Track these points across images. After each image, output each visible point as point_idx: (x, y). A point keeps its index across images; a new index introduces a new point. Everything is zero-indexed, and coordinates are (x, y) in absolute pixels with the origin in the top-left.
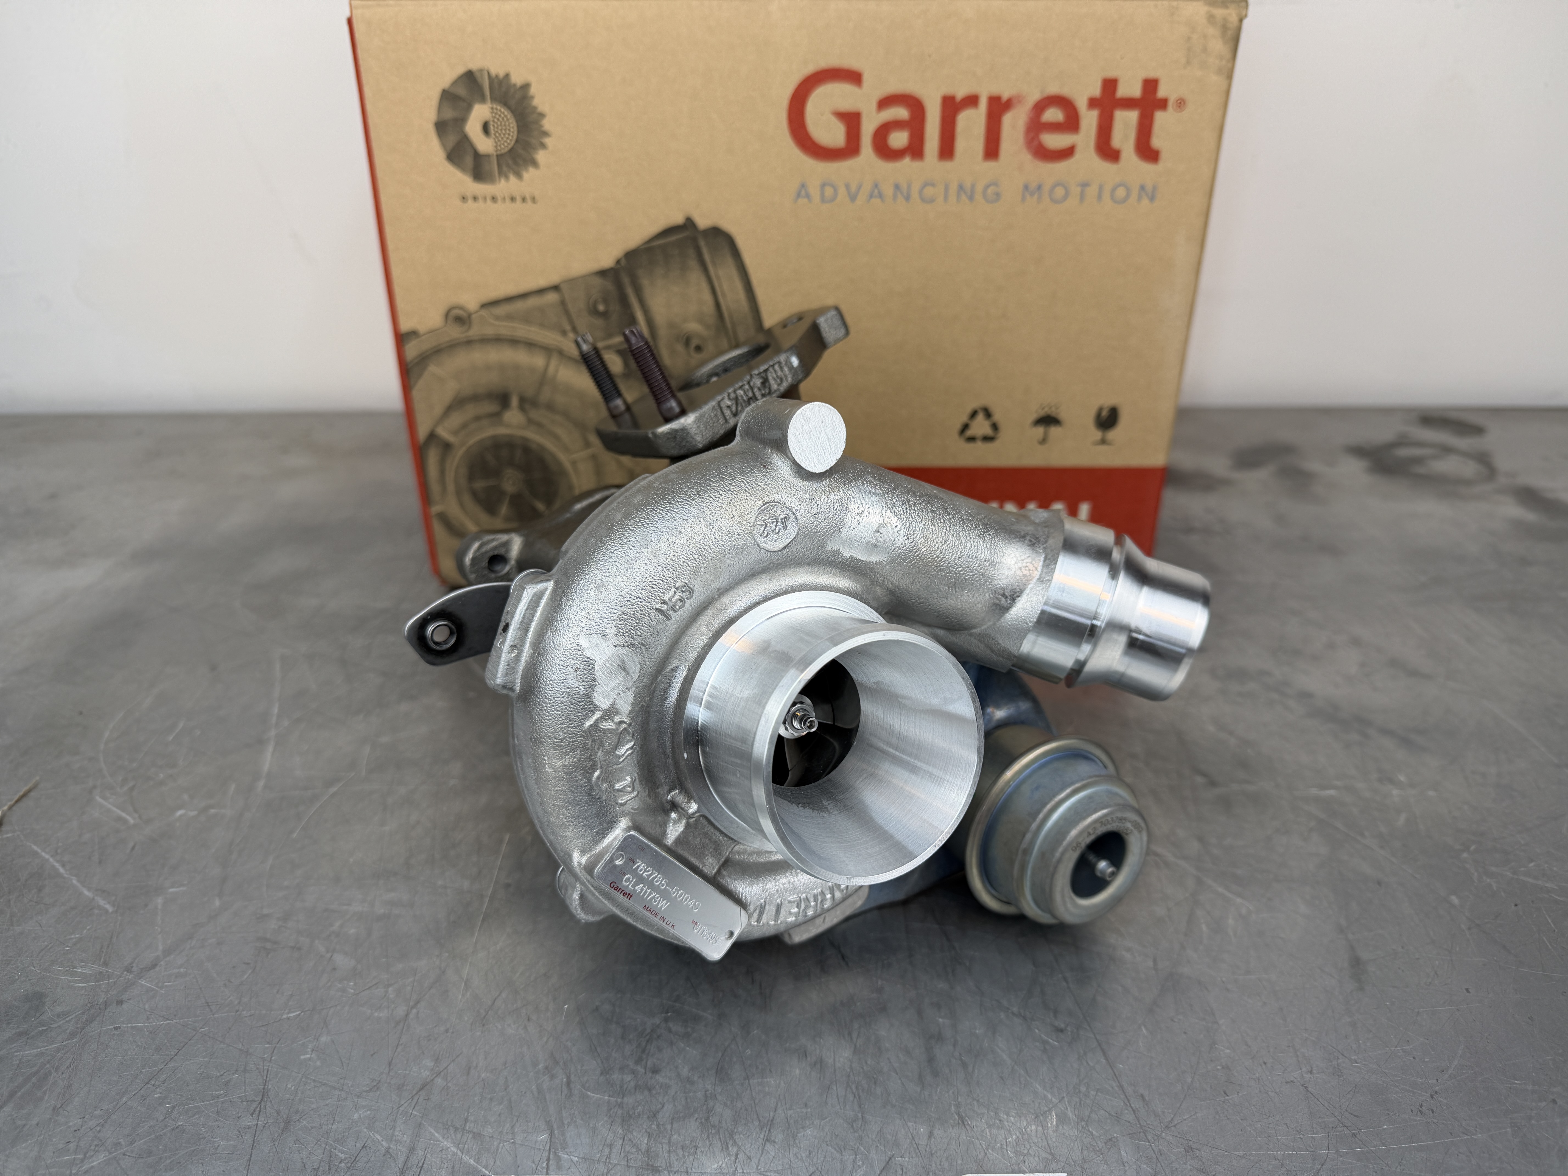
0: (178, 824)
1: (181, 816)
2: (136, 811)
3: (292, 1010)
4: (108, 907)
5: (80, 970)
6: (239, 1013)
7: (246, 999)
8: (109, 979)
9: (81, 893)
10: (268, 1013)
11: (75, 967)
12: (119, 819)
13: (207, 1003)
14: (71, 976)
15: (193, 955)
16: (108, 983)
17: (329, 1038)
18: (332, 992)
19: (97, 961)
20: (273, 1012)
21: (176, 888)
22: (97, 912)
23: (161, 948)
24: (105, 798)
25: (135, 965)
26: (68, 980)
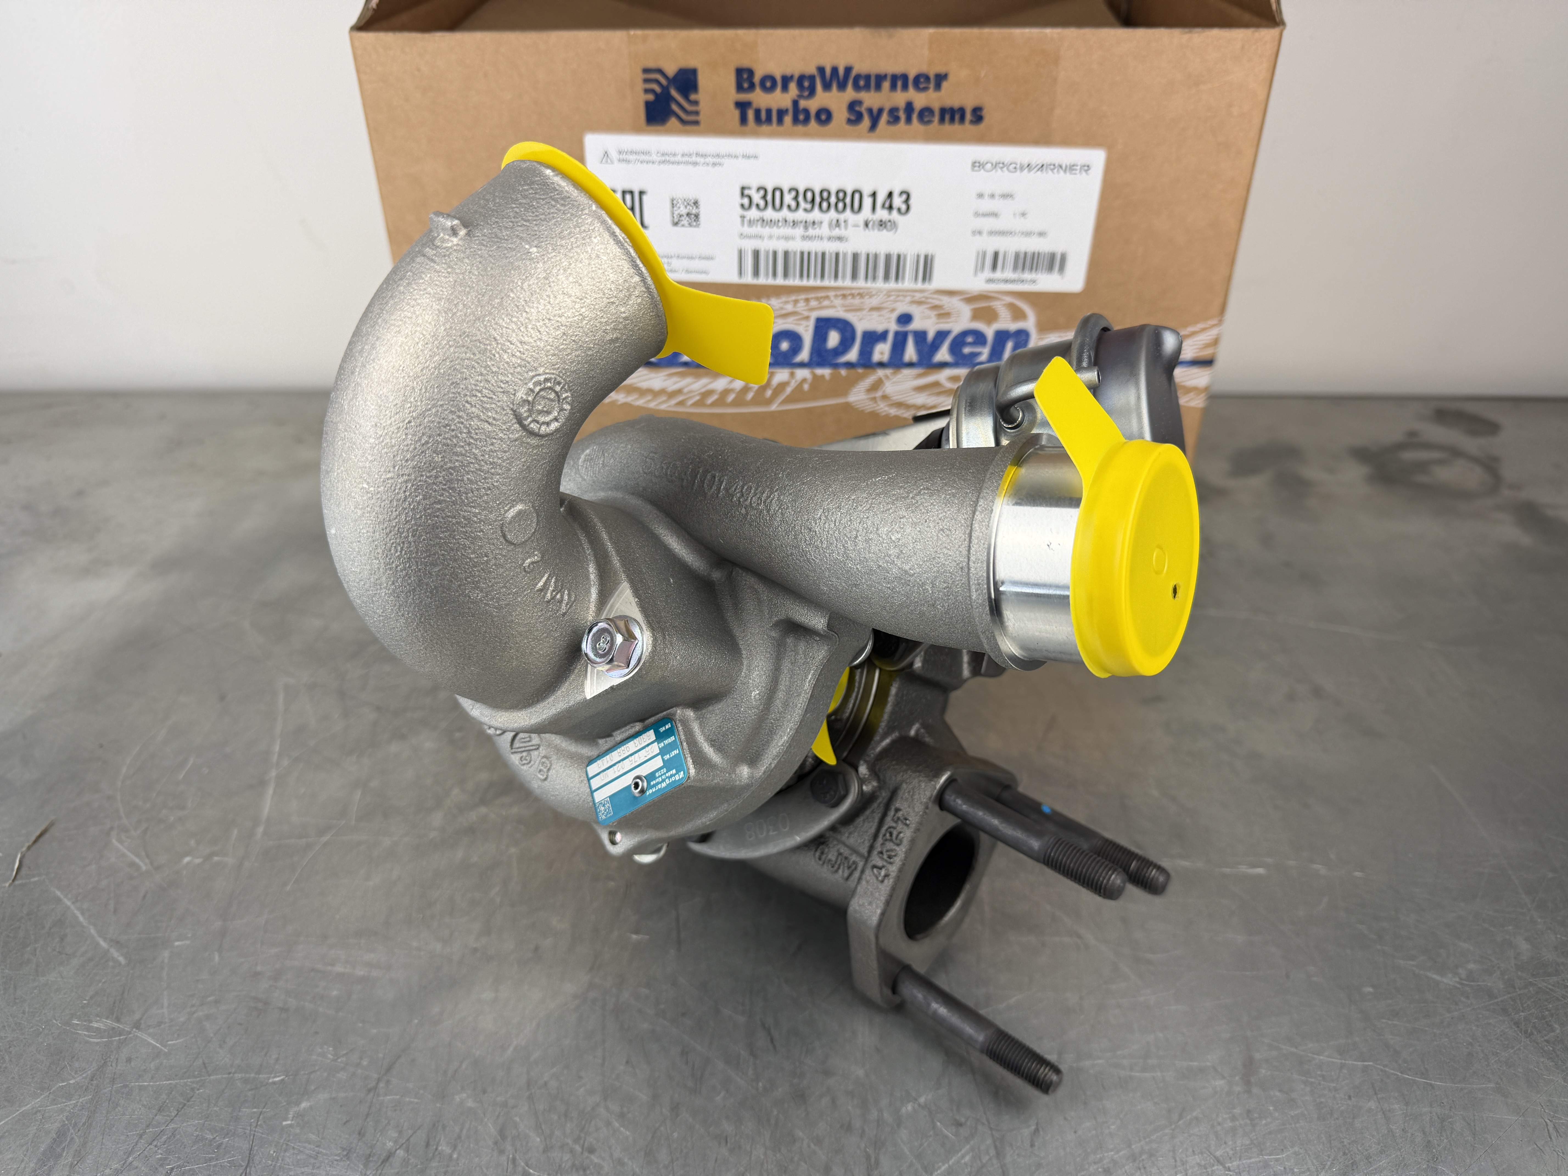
0: (184, 872)
1: (188, 863)
2: (148, 856)
3: (278, 1075)
4: (121, 959)
5: (95, 1025)
6: (232, 1075)
7: (238, 1062)
8: (120, 1035)
9: (98, 944)
10: (257, 1076)
11: (91, 1022)
12: (133, 864)
13: (204, 1064)
14: (88, 1031)
15: (194, 1013)
16: (120, 1039)
17: (309, 1104)
18: (314, 1057)
19: (111, 1016)
20: (261, 1076)
21: (182, 941)
22: (111, 964)
23: (166, 1004)
24: (120, 841)
25: (142, 1022)
26: (85, 1034)
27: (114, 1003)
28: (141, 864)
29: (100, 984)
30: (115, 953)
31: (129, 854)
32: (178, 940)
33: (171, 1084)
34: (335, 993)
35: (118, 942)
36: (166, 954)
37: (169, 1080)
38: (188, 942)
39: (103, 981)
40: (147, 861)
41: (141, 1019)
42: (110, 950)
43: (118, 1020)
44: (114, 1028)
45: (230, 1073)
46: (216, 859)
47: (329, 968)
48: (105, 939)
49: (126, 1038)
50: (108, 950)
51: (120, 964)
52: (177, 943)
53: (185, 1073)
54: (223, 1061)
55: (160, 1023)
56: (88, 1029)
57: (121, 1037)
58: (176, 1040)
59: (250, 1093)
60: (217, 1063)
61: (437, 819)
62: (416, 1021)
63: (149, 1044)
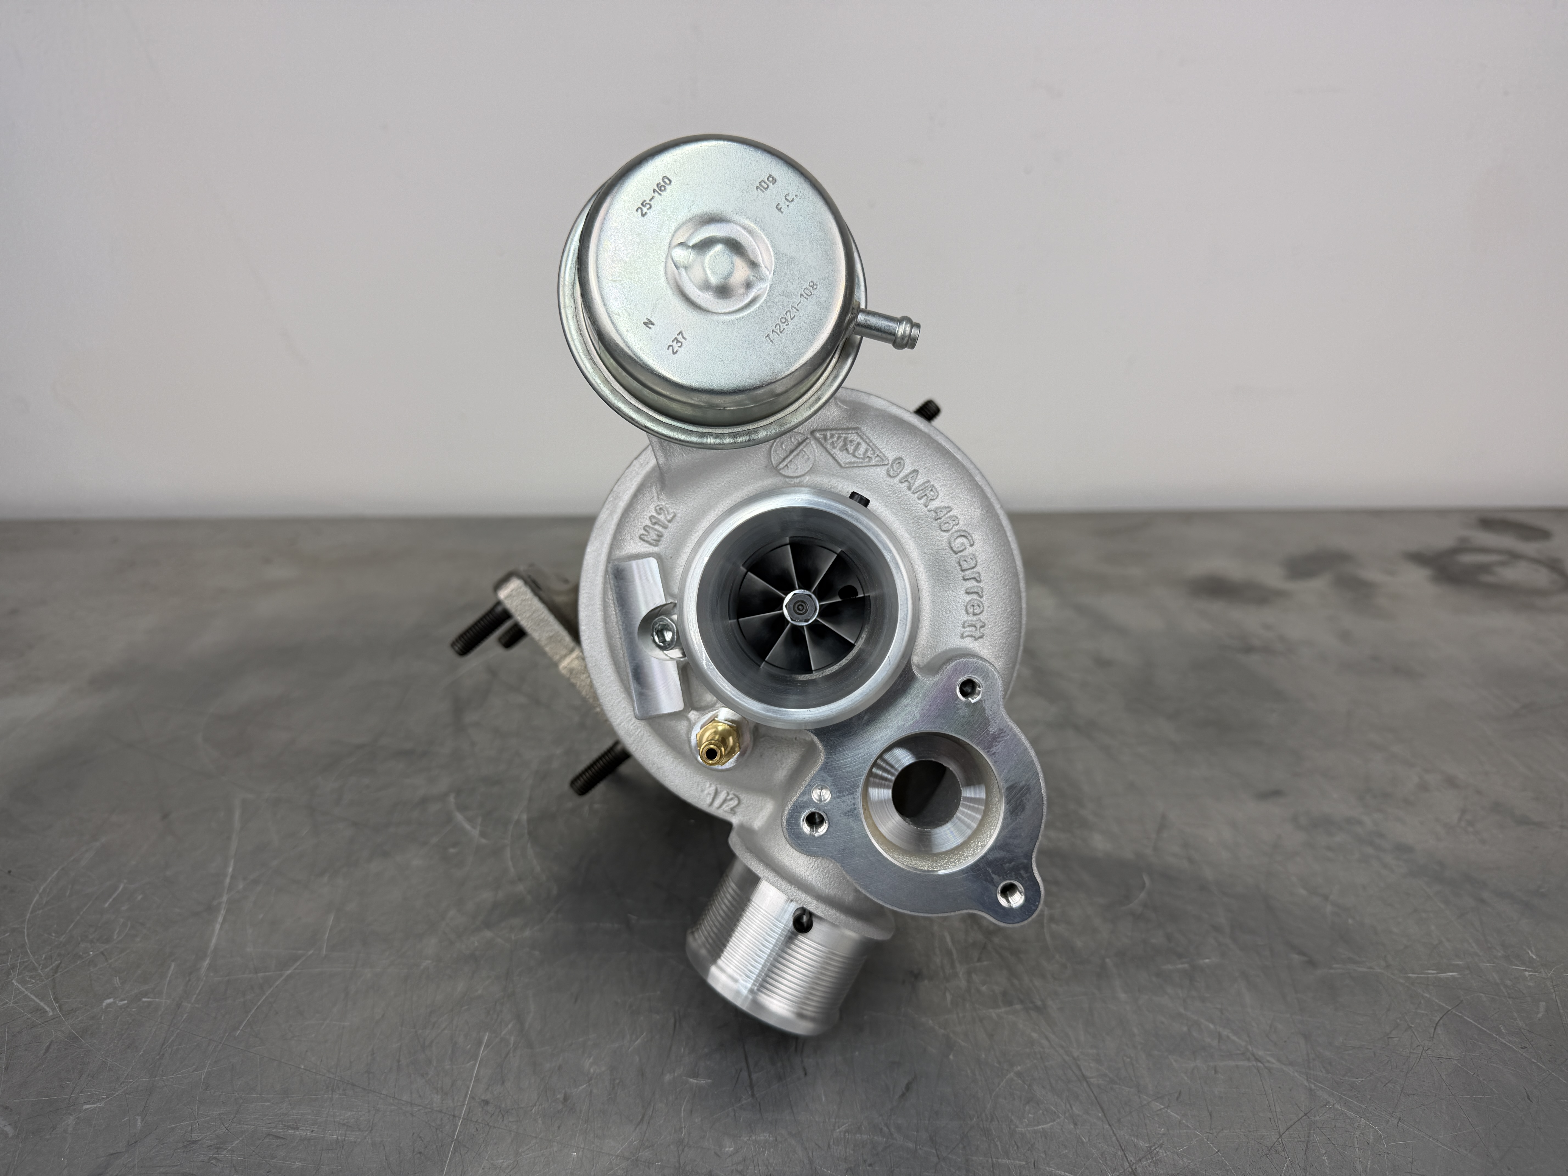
0: (103, 1018)
1: (109, 1005)
2: (56, 999)
12: (36, 1010)
21: (93, 1103)
24: (23, 982)
28: (48, 1009)
31: (33, 997)
32: (87, 1103)
35: (7, 1108)
36: (71, 1120)
38: (101, 1105)
40: (56, 1006)
46: (144, 1000)
47: (291, 1132)
51: (6, 1135)
52: (86, 1107)
61: (431, 945)
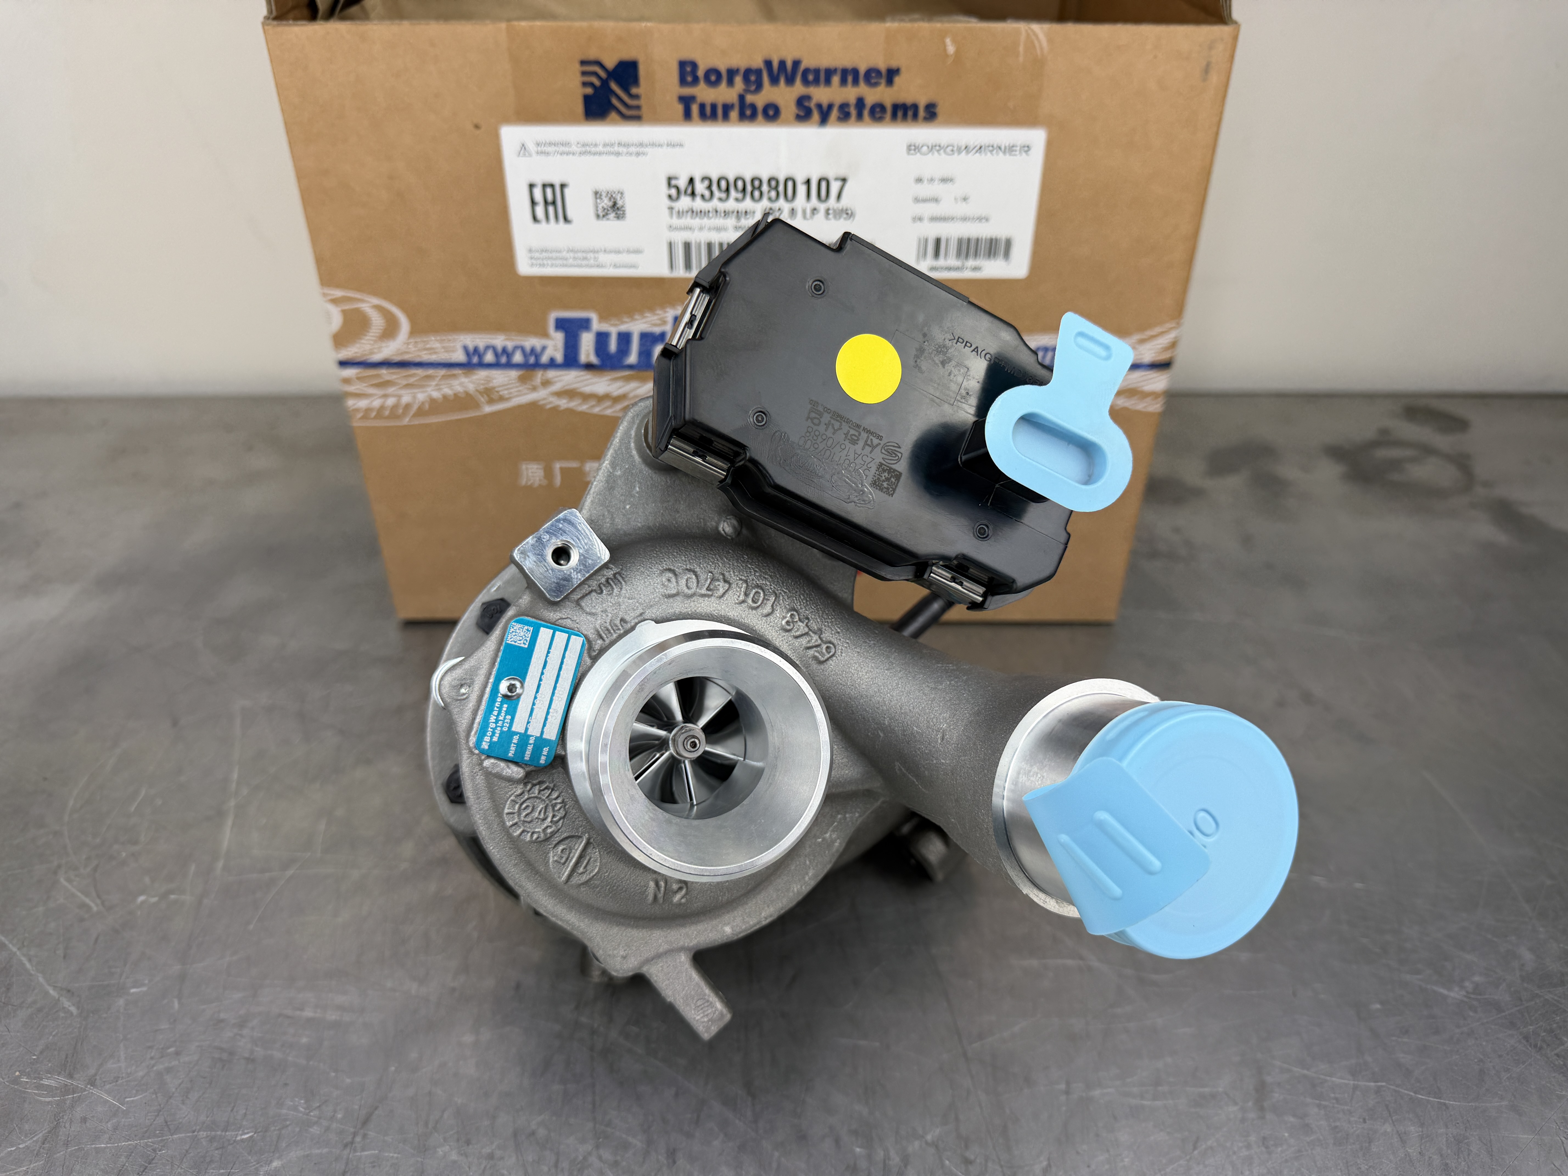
0: (139, 913)
2: (99, 897)
3: (246, 1131)
4: (73, 1009)
5: (45, 1082)
6: (196, 1133)
7: (202, 1118)
8: (74, 1093)
9: (47, 993)
10: (223, 1133)
11: (41, 1079)
12: (83, 906)
13: (166, 1122)
14: (38, 1089)
15: (153, 1066)
16: (73, 1097)
17: (280, 1163)
18: (284, 1111)
19: (63, 1072)
20: (227, 1133)
21: (138, 987)
22: (62, 1015)
23: (123, 1057)
24: (69, 880)
25: (98, 1077)
26: (34, 1093)
27: (66, 1058)
28: (92, 905)
29: (51, 1037)
30: (66, 1003)
31: (79, 894)
32: (134, 987)
33: (129, 1145)
34: (304, 1040)
35: (69, 991)
36: (121, 1002)
37: (129, 1140)
38: (144, 989)
39: (54, 1033)
40: (98, 901)
41: (96, 1074)
42: (61, 999)
43: (71, 1076)
44: (67, 1085)
45: (194, 1132)
46: (172, 897)
47: (298, 1013)
48: (55, 988)
49: (79, 1097)
50: (59, 1000)
51: (72, 1014)
52: (133, 990)
53: (146, 1132)
54: (186, 1118)
55: (117, 1079)
56: (39, 1087)
57: (75, 1095)
58: (135, 1097)
59: (216, 1152)
60: (181, 1120)
61: (408, 849)
62: (393, 1068)
63: (107, 1101)
